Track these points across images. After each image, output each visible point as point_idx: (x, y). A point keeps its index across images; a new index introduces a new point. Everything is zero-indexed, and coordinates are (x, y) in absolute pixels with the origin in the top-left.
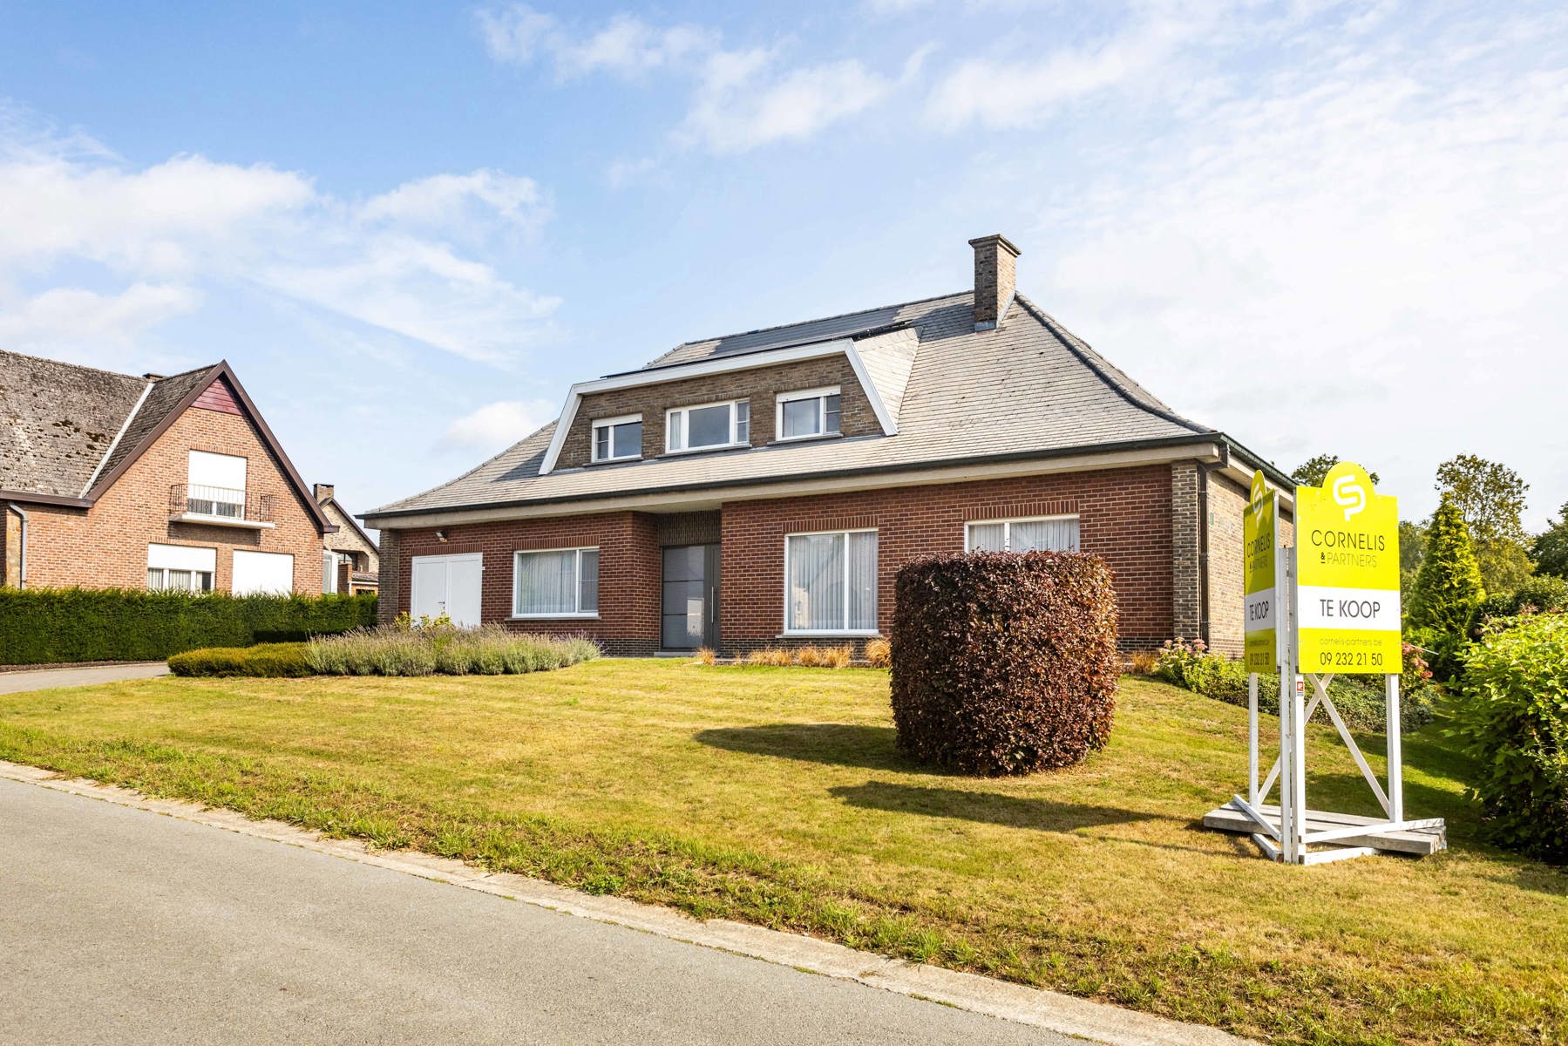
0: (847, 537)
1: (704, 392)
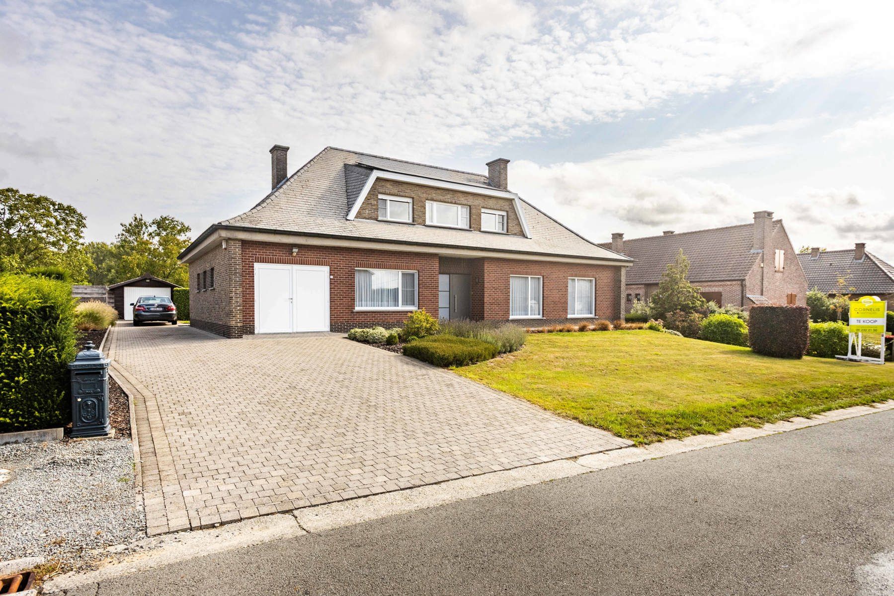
0: (530, 278)
1: (449, 197)
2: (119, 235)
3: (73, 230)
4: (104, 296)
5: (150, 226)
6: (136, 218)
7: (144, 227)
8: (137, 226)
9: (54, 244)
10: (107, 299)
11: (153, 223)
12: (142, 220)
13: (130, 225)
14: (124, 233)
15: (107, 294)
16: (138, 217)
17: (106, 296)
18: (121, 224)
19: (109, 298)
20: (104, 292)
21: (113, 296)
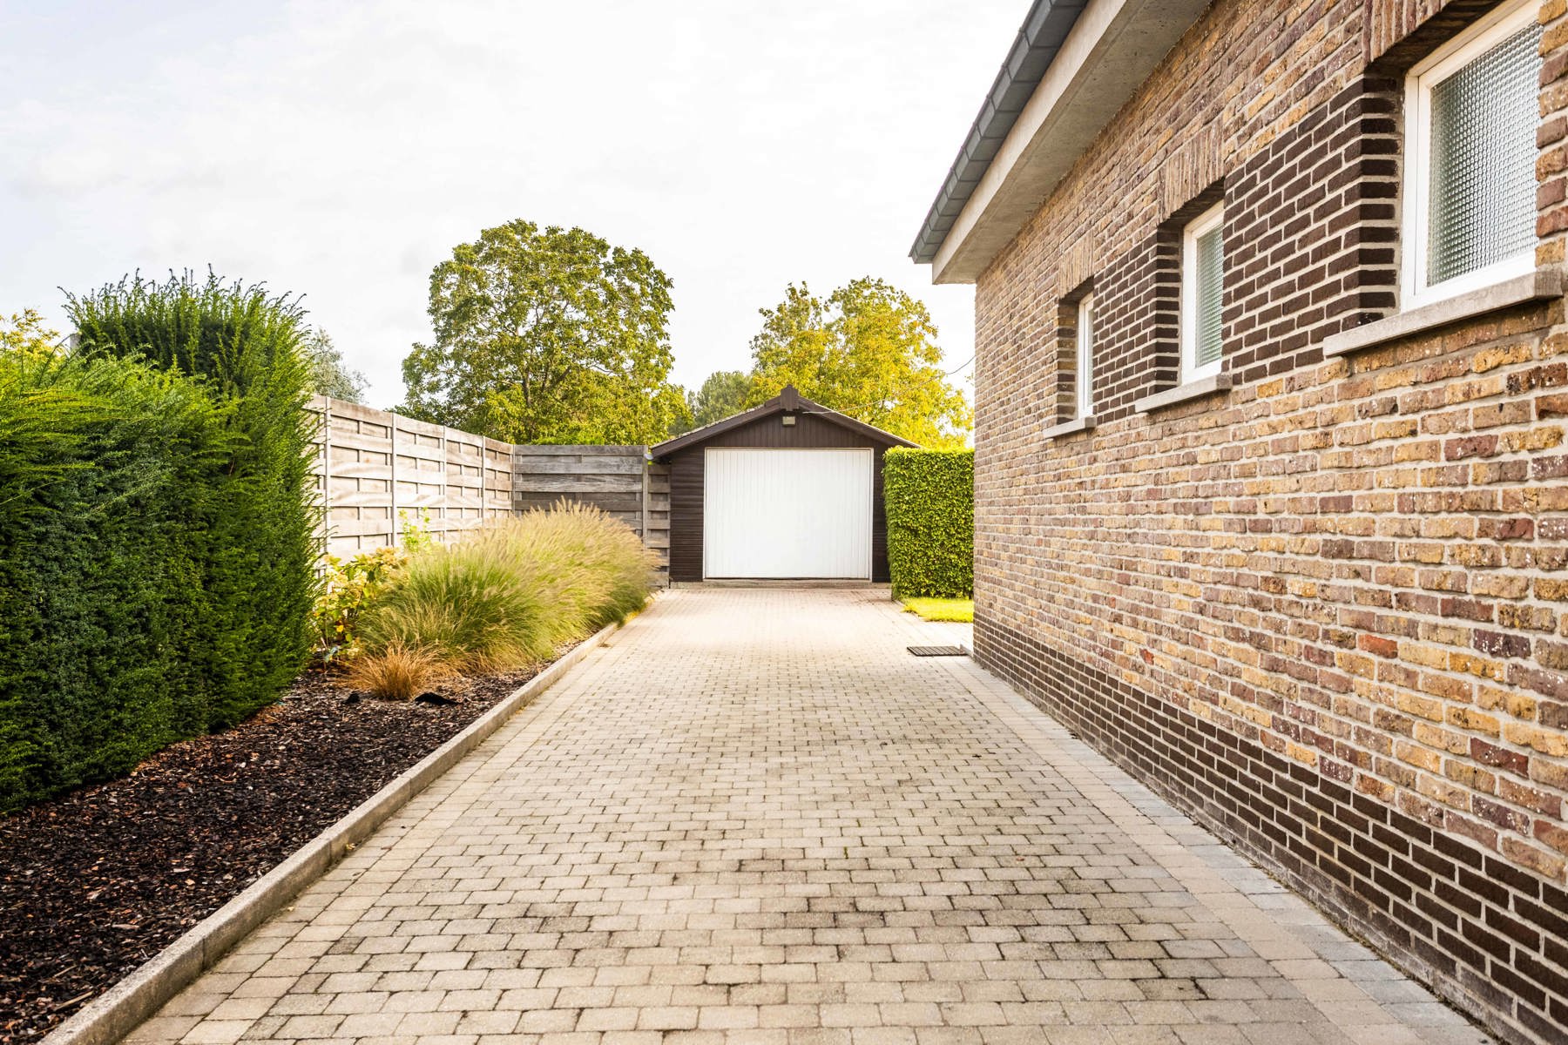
2: (756, 339)
3: (647, 318)
4: (637, 487)
5: (827, 309)
6: (793, 291)
7: (812, 311)
8: (795, 312)
9: (601, 356)
10: (646, 497)
11: (833, 300)
12: (805, 293)
13: (780, 310)
14: (768, 331)
15: (646, 479)
16: (798, 287)
17: (644, 486)
18: (761, 311)
19: (654, 494)
20: (637, 470)
21: (666, 488)
